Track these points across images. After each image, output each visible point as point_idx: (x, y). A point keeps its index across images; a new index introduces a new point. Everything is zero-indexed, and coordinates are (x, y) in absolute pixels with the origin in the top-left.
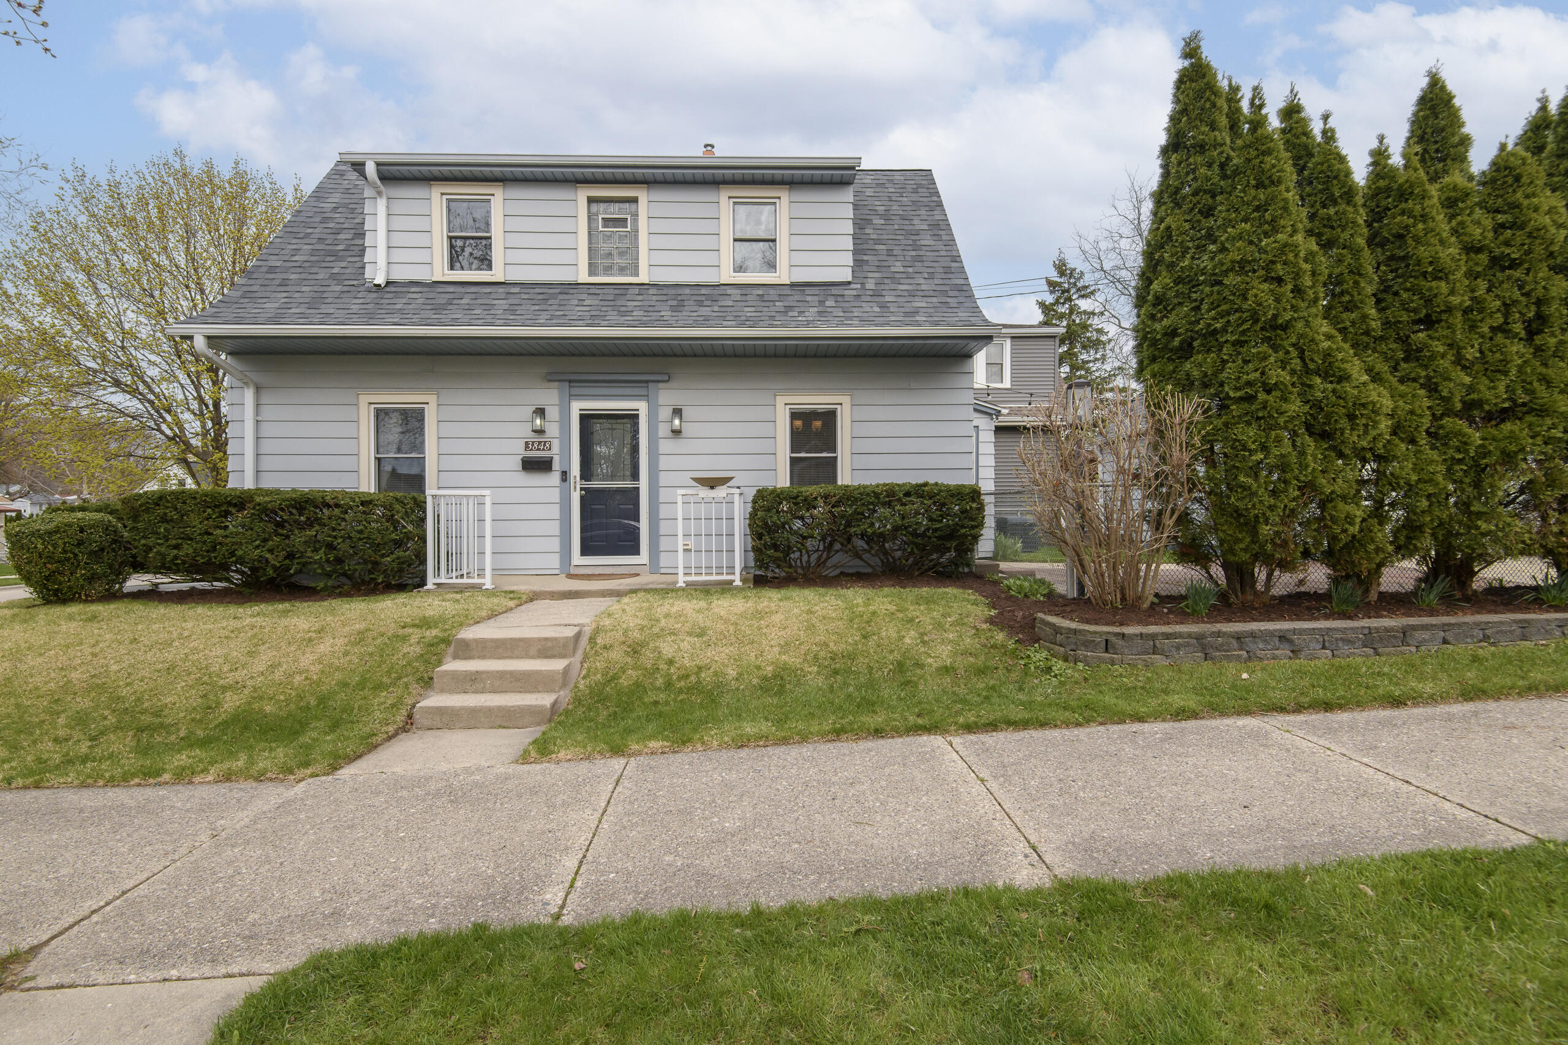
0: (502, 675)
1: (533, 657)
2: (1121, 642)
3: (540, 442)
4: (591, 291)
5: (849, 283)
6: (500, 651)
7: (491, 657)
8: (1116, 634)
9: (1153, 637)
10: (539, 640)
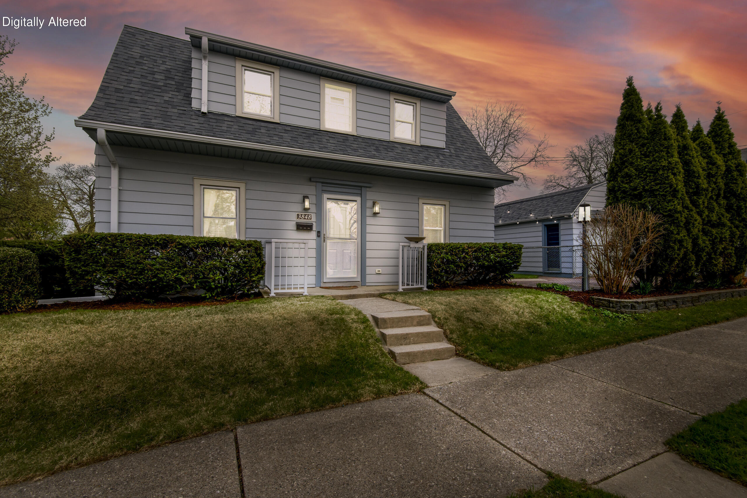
0: (418, 334)
1: (415, 326)
2: (637, 305)
3: (305, 215)
4: (330, 136)
5: (444, 149)
6: (400, 323)
7: (396, 327)
8: (635, 302)
9: (645, 302)
10: (418, 316)
